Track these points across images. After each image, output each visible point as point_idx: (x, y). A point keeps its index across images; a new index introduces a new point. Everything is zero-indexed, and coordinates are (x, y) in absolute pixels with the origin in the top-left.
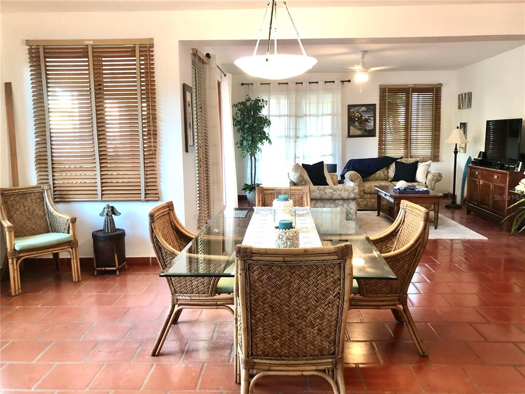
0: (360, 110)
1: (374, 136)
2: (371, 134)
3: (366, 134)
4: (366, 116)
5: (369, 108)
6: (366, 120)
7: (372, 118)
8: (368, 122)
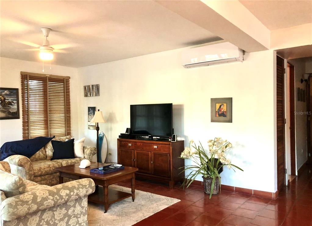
0: (3, 93)
1: (18, 118)
2: (15, 116)
3: (10, 116)
4: (8, 99)
5: (11, 92)
6: (10, 103)
7: (15, 101)
8: (11, 104)
